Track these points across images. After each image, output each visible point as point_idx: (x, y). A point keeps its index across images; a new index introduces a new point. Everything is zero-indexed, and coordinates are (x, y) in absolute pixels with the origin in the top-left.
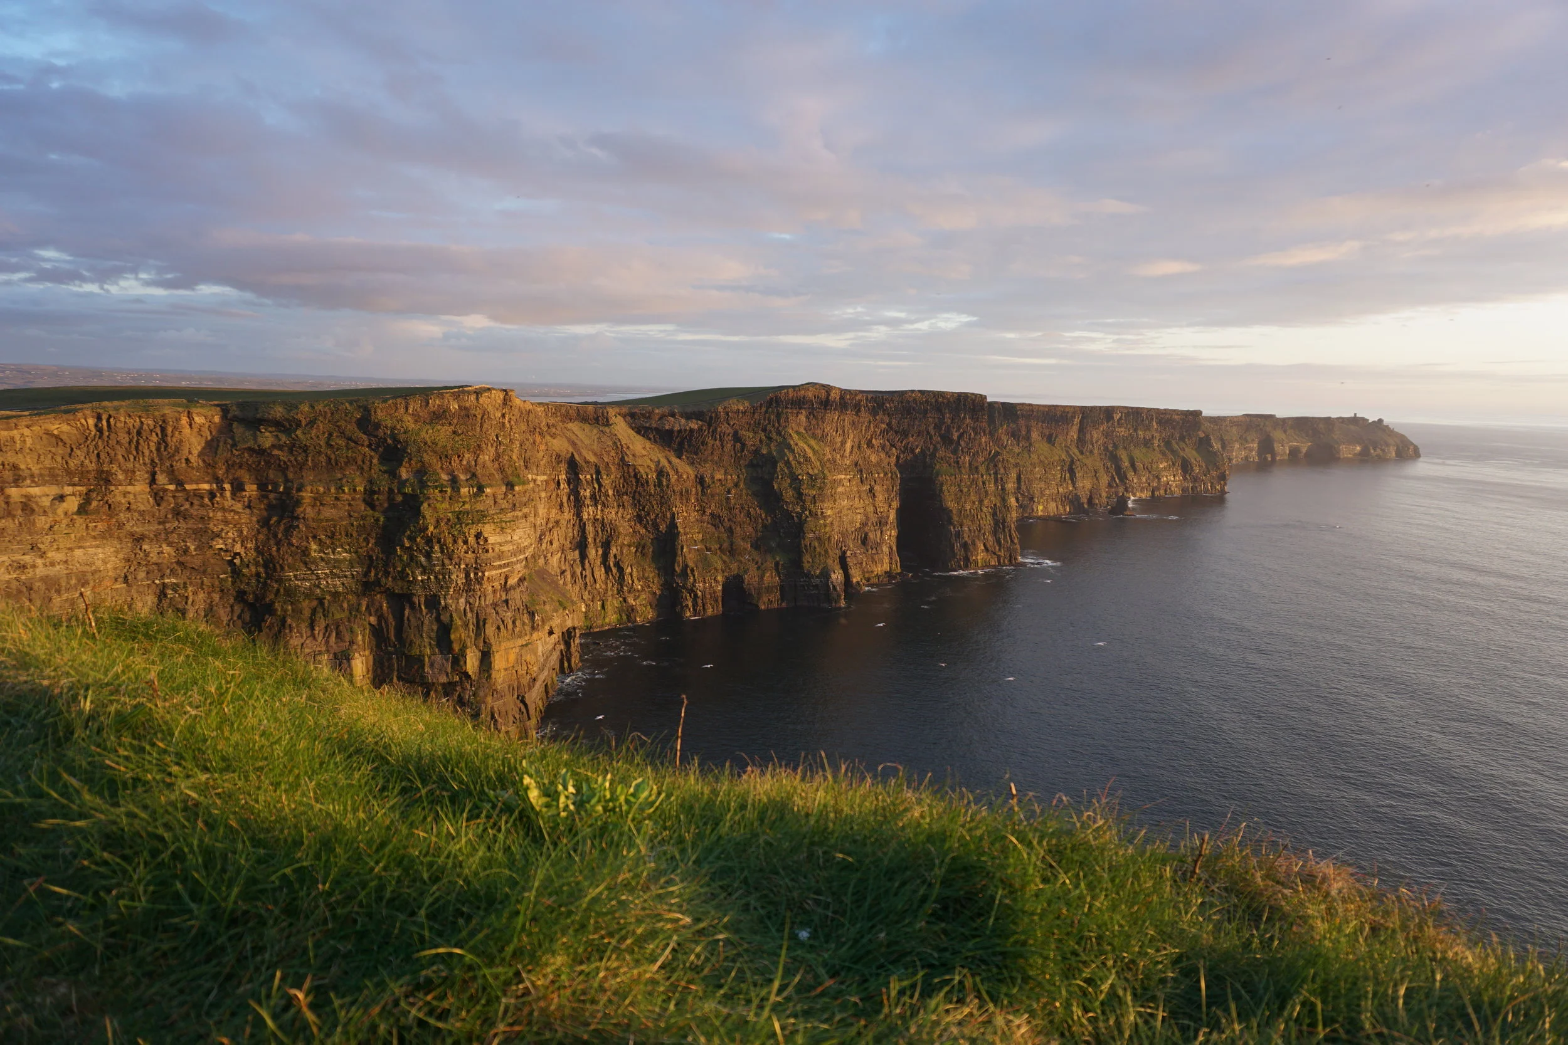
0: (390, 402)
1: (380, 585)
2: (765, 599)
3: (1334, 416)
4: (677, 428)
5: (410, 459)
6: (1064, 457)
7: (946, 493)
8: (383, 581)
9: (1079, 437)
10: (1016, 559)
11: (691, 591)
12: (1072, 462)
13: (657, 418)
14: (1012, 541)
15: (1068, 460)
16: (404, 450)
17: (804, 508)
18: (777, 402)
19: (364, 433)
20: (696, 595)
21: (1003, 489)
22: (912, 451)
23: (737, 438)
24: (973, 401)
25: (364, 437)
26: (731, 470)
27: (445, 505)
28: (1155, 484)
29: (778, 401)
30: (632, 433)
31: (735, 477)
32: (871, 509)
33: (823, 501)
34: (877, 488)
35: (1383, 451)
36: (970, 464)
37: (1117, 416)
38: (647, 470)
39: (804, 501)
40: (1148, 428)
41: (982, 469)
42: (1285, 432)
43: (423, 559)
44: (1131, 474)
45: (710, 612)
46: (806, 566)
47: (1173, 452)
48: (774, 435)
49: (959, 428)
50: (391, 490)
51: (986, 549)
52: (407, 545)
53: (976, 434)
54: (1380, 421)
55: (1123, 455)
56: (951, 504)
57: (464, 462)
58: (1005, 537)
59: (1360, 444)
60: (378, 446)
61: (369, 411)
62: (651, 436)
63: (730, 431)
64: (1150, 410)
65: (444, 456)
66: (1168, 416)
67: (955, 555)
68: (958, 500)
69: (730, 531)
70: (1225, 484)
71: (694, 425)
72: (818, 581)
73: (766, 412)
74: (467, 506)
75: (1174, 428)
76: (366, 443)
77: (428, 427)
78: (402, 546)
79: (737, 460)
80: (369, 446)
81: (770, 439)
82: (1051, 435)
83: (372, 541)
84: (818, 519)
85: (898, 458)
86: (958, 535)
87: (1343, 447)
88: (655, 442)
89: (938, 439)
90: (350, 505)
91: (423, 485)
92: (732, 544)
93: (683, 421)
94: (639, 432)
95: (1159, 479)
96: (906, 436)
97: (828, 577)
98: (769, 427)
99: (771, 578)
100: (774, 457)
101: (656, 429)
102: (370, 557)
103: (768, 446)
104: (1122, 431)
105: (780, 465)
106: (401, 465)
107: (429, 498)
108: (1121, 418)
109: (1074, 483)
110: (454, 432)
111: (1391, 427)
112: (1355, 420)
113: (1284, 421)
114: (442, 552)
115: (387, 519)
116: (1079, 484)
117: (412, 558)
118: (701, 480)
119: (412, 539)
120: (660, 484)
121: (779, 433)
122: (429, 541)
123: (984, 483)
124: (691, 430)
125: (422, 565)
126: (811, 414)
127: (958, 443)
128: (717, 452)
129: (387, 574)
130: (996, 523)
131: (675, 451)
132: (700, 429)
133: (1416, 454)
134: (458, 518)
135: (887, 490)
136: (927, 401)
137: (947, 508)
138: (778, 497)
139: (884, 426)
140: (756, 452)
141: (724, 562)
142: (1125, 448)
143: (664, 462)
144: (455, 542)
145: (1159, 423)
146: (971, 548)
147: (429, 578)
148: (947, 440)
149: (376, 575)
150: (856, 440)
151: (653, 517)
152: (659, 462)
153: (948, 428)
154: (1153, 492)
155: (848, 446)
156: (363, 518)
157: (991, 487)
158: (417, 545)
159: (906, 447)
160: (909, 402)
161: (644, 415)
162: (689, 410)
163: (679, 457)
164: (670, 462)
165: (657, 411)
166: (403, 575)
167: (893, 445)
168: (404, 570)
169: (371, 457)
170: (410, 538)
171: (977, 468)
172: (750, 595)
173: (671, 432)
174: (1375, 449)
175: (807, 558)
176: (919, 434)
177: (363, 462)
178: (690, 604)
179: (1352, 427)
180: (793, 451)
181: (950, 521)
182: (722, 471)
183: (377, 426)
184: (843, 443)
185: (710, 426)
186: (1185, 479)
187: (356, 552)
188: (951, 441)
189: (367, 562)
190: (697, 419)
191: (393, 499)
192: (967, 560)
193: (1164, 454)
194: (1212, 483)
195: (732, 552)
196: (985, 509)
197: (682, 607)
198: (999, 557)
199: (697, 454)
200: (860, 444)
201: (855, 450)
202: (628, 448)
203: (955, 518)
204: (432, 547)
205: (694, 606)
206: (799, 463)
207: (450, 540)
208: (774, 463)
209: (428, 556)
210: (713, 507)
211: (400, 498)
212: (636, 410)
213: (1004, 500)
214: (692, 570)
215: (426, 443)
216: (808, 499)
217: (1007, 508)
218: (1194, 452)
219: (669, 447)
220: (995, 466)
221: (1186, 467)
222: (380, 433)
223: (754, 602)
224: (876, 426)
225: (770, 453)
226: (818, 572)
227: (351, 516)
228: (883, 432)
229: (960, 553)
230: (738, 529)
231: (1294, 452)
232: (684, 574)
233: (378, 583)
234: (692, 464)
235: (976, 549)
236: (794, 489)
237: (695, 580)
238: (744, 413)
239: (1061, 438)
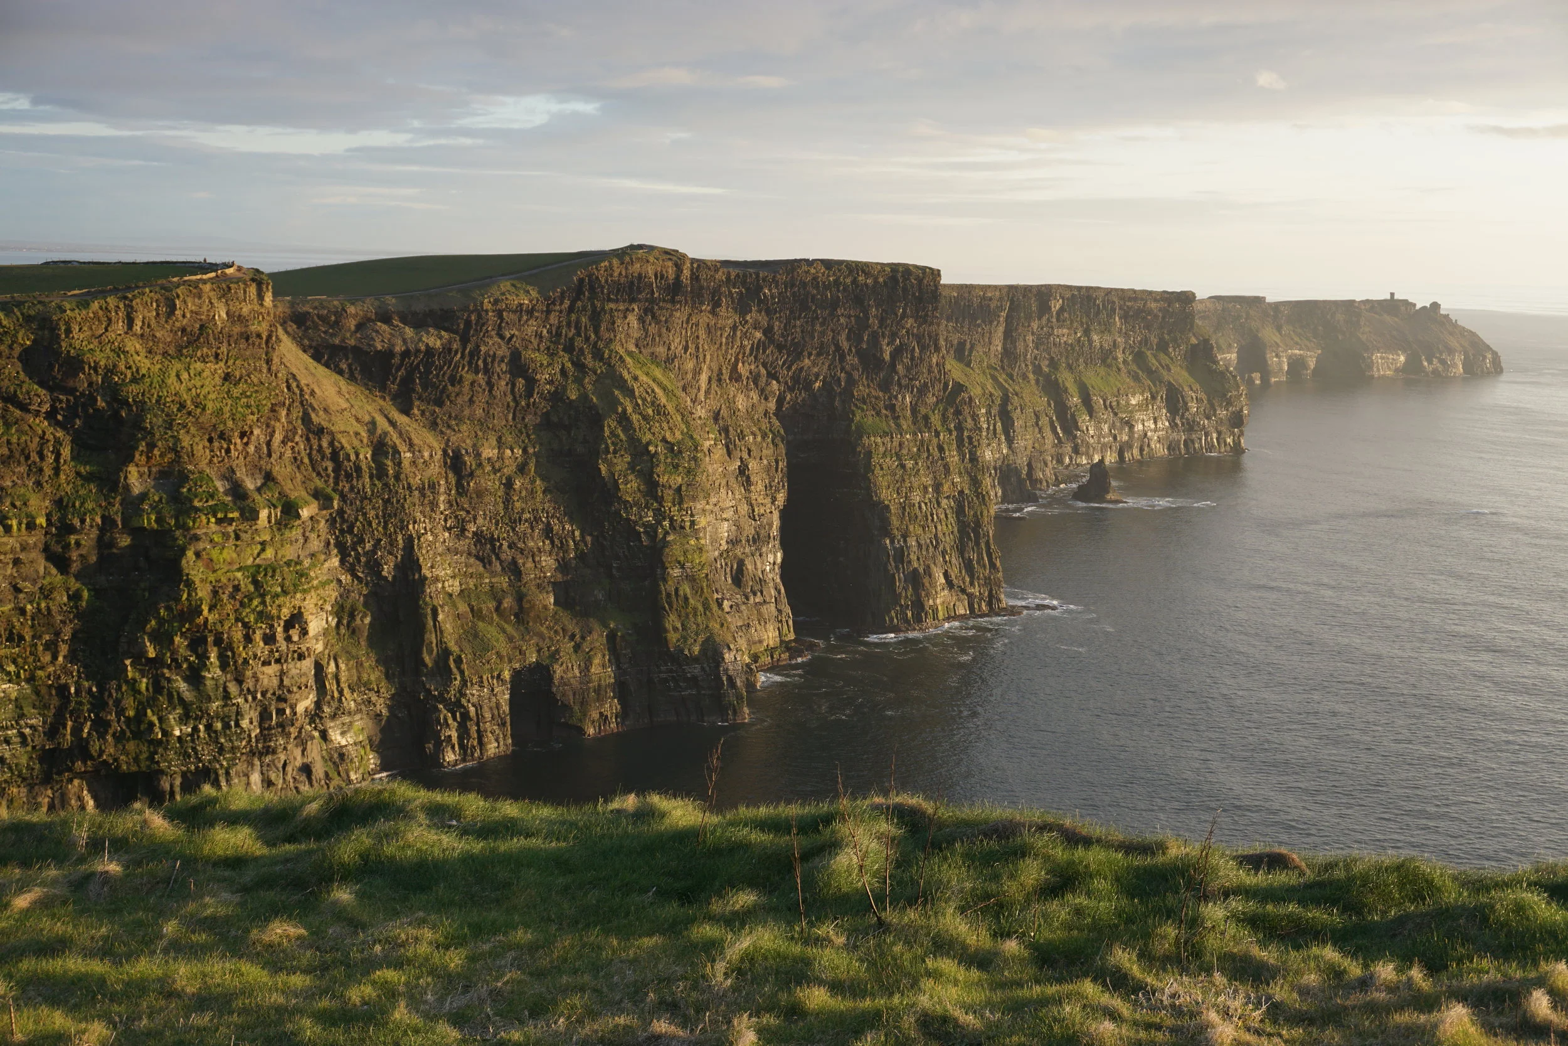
0: (95, 306)
1: (86, 755)
2: (595, 715)
3: (1359, 298)
4: (399, 348)
5: (151, 446)
6: (990, 386)
7: (877, 471)
8: (95, 747)
9: (1004, 348)
10: (999, 600)
11: (456, 706)
12: (1006, 399)
13: (352, 324)
14: (993, 565)
15: (998, 393)
16: (137, 423)
17: (660, 515)
18: (592, 289)
19: (41, 384)
20: (466, 716)
21: (974, 459)
22: (808, 386)
23: (518, 367)
24: (920, 281)
25: (42, 392)
26: (509, 439)
27: (229, 554)
28: (1125, 438)
29: (593, 284)
30: (306, 358)
31: (518, 452)
32: (744, 509)
33: (694, 499)
34: (753, 465)
35: (1443, 362)
36: (914, 411)
37: (1056, 305)
38: (356, 443)
39: (660, 500)
40: (1107, 328)
41: (935, 419)
42: (1279, 328)
43: (182, 686)
44: (1084, 419)
45: (492, 748)
46: (673, 637)
47: (1150, 373)
48: (589, 360)
49: (894, 336)
50: (108, 522)
51: (950, 584)
52: (152, 654)
53: (923, 348)
54: (1435, 306)
55: (1067, 379)
56: (887, 494)
57: (251, 449)
58: (980, 556)
59: (1404, 351)
60: (72, 412)
61: (54, 329)
62: (344, 366)
63: (503, 351)
64: (1109, 291)
65: (218, 436)
66: (1140, 304)
67: (896, 597)
68: (899, 485)
69: (514, 570)
70: (1242, 434)
71: (433, 340)
72: (696, 670)
73: (571, 310)
74: (269, 553)
75: (1148, 327)
76: (46, 407)
77: (177, 365)
78: (139, 657)
79: (518, 413)
80: (51, 415)
81: (579, 366)
82: (962, 344)
83: (64, 649)
84: (686, 536)
85: (780, 401)
86: (901, 556)
87: (1377, 357)
88: (352, 378)
89: (852, 360)
90: (17, 562)
91: (183, 507)
92: (520, 598)
93: (409, 332)
94: (317, 357)
95: (1131, 427)
96: (799, 356)
97: (718, 659)
98: (579, 342)
99: (602, 670)
100: (593, 407)
101: (356, 350)
102: (63, 690)
103: (579, 381)
104: (1064, 335)
105: (610, 424)
106: (130, 459)
107: (196, 538)
108: (1062, 309)
109: (1010, 441)
110: (227, 377)
111: (1453, 317)
112: (1393, 306)
113: (1277, 306)
114: (224, 666)
115: (97, 592)
116: (1020, 443)
117: (157, 686)
118: (455, 463)
119: (163, 639)
120: (380, 472)
121: (598, 355)
122: (197, 644)
123: (941, 449)
124: (430, 351)
125: (181, 700)
126: (649, 313)
127: (893, 365)
128: (482, 398)
129: (101, 726)
130: (963, 527)
131: (394, 398)
132: (447, 349)
133: (1497, 369)
134: (255, 582)
135: (768, 469)
136: (837, 282)
137: (881, 502)
138: (609, 492)
139: (758, 335)
140: (557, 397)
141: (511, 639)
142: (1070, 367)
143: (382, 424)
144: (248, 639)
145: (1125, 317)
146: (926, 581)
147: (195, 729)
148: (871, 361)
149: (77, 731)
150: (715, 368)
151: (368, 546)
152: (373, 423)
153: (875, 339)
154: (1121, 454)
155: (704, 377)
156: (46, 593)
157: (953, 457)
158: (174, 652)
159: (796, 379)
160: (804, 284)
161: (324, 319)
162: (420, 307)
163: (406, 411)
164: (392, 423)
165: (352, 310)
166: (138, 728)
167: (772, 376)
168: (141, 714)
169: (58, 442)
170: (155, 638)
171: (926, 418)
172: (566, 707)
173: (389, 354)
174: (1430, 362)
175: (672, 621)
176: (822, 351)
177: (42, 457)
178: (454, 735)
179: (1387, 318)
180: (630, 393)
181: (886, 530)
182: (493, 441)
183: (75, 364)
184: (697, 372)
185: (465, 341)
186: (1173, 425)
187: (31, 679)
188: (879, 363)
189: (55, 702)
190: (439, 327)
191: (112, 544)
192: (919, 606)
193: (1136, 378)
194: (1219, 433)
195: (522, 614)
196: (944, 502)
197: (439, 744)
198: (970, 596)
199: (440, 403)
200: (720, 373)
201: (714, 385)
202: (313, 393)
203: (895, 522)
204: (203, 657)
205: (460, 738)
206: (645, 418)
207: (238, 634)
208: (597, 422)
209: (195, 677)
210: (480, 521)
211: (125, 541)
212: (307, 308)
213: (975, 483)
214: (459, 661)
215: (182, 406)
216: (669, 495)
217: (982, 498)
218: (1185, 374)
219: (383, 388)
220: (958, 412)
221: (1174, 403)
222: (82, 382)
223: (574, 721)
224: (745, 335)
225: (584, 397)
226: (696, 649)
227: (17, 590)
228: (758, 347)
229: (906, 595)
230: (530, 564)
231: (1296, 365)
232: (442, 670)
233: (81, 749)
234: (433, 425)
235: (933, 584)
236: (640, 474)
237: (464, 683)
238: (530, 312)
239: (979, 351)
